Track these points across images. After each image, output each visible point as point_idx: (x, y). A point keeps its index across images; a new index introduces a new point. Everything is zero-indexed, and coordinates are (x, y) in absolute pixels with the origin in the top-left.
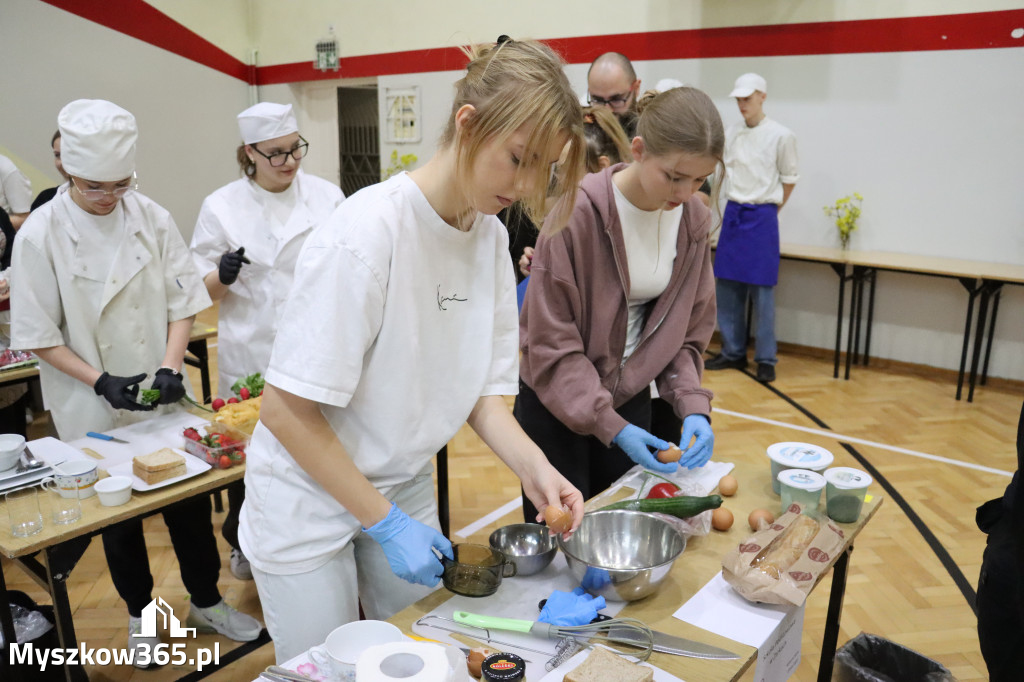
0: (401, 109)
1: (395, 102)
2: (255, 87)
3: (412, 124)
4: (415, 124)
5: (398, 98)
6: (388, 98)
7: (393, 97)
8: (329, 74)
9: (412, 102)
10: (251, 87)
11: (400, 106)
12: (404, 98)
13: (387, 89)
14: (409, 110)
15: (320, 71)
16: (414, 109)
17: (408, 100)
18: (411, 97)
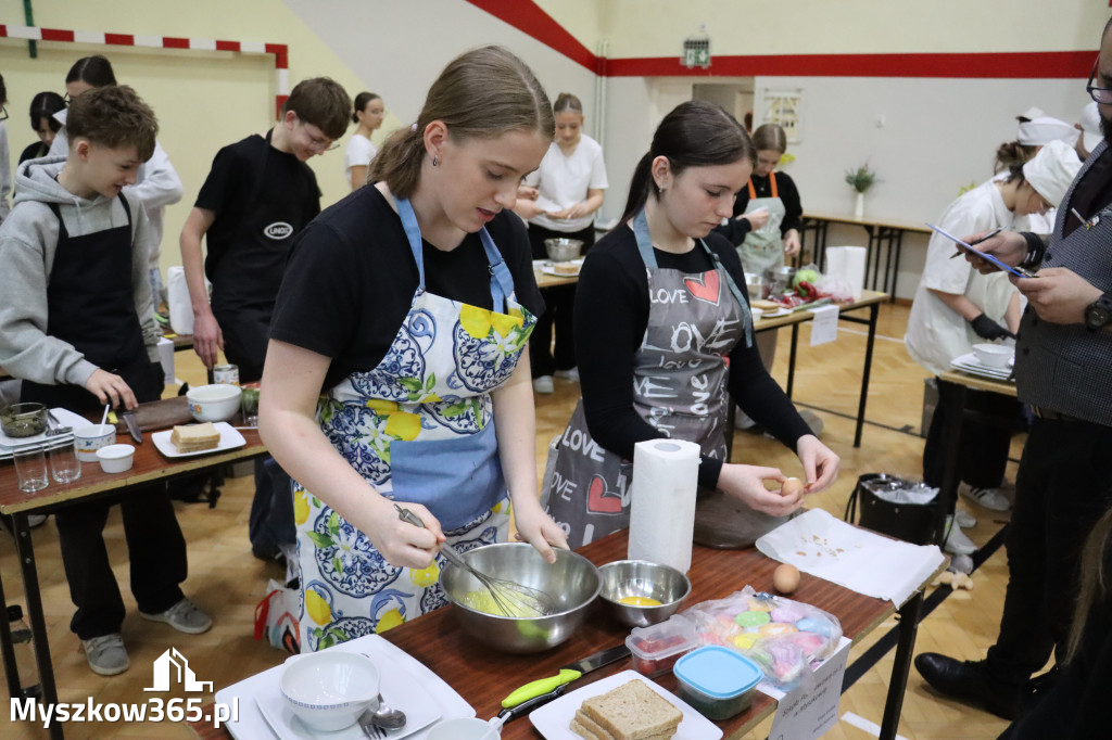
0: (781, 109)
1: (776, 103)
2: (604, 78)
3: (792, 125)
4: (795, 125)
5: (779, 99)
6: (766, 99)
7: (773, 98)
8: (697, 71)
9: (795, 104)
10: (599, 78)
11: (781, 106)
12: (785, 99)
13: (767, 90)
14: (791, 112)
15: (685, 67)
16: (796, 109)
17: (791, 102)
18: (794, 100)
